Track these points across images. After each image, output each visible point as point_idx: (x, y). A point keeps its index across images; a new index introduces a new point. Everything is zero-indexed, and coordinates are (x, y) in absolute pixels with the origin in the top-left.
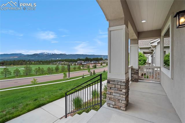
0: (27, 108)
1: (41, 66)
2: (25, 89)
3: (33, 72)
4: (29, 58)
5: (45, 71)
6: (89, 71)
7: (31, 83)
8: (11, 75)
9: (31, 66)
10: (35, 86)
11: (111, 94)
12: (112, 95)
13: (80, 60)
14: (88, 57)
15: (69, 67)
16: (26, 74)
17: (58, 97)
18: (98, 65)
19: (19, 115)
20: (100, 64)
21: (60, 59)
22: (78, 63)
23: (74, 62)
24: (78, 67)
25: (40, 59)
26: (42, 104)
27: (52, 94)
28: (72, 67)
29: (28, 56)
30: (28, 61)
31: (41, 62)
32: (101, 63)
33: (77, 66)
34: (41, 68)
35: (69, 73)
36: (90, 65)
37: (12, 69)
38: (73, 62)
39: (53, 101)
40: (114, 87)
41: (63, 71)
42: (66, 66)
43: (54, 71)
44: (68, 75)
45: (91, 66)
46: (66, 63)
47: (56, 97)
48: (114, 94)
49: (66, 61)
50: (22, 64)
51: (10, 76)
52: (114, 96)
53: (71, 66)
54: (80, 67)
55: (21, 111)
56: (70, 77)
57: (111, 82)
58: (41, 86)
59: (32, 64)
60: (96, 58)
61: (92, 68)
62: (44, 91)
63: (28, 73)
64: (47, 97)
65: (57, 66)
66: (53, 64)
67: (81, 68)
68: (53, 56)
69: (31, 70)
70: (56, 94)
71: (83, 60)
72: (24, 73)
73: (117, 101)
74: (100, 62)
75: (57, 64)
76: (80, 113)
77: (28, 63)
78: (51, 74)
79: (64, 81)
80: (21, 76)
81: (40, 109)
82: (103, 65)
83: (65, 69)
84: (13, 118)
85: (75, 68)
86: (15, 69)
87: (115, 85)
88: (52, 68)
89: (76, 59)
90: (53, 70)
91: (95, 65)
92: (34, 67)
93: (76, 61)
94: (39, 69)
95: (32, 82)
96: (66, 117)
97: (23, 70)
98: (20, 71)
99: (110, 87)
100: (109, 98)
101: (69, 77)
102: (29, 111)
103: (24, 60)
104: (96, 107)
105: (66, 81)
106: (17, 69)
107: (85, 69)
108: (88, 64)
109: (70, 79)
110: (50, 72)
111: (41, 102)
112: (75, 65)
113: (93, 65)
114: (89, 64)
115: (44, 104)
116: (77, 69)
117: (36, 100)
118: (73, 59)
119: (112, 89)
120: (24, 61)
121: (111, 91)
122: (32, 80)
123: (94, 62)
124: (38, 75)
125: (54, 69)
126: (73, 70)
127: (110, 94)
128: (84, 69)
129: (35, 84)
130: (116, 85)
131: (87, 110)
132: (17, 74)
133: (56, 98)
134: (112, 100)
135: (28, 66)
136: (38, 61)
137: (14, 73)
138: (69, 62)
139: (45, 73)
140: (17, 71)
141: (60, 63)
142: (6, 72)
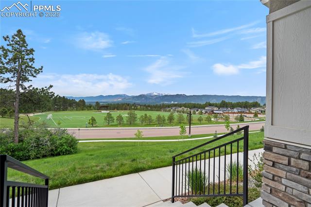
0: (121, 170)
1: (149, 113)
2: (128, 143)
3: (138, 121)
4: (134, 101)
5: (153, 120)
6: (227, 127)
7: (135, 137)
8: (113, 122)
9: (136, 112)
10: (140, 141)
11: (276, 178)
12: (281, 183)
13: (210, 105)
14: (227, 101)
15: (190, 116)
16: (129, 123)
17: (165, 162)
18: (247, 115)
19: (111, 177)
20: (251, 113)
21: (176, 103)
22: (207, 110)
23: (199, 108)
24: (207, 118)
25: (148, 103)
26: (141, 168)
27: (157, 155)
28: (195, 117)
29: (133, 97)
30: (133, 105)
31: (149, 106)
32: (254, 112)
33: (205, 116)
34: (148, 115)
35: (190, 127)
36: (230, 115)
37: (115, 114)
38: (197, 108)
39: (157, 168)
40: (286, 162)
41: (180, 123)
42: (185, 115)
43: (167, 121)
44: (188, 130)
45: (232, 117)
46: (185, 109)
47: (162, 162)
48: (283, 181)
49: (185, 106)
50: (126, 109)
51: (113, 124)
52: (286, 187)
53: (193, 115)
54: (210, 118)
55: (114, 172)
56: (192, 134)
57: (275, 150)
58: (148, 142)
59: (137, 109)
60: (243, 102)
61: (234, 120)
62: (149, 151)
63: (132, 122)
64: (149, 159)
65: (172, 114)
66: (166, 111)
67: (212, 119)
68: (166, 98)
69: (136, 118)
70: (163, 157)
71: (216, 105)
72: (127, 121)
73: (296, 203)
74: (253, 110)
75: (172, 110)
76: (200, 202)
77: (133, 107)
78: (162, 126)
79: (181, 140)
80: (124, 125)
81: (137, 174)
82: (259, 116)
83: (183, 120)
84: (105, 178)
85: (200, 120)
86: (118, 115)
87: (289, 157)
88: (163, 116)
89: (203, 103)
90: (164, 120)
91: (241, 116)
92: (139, 114)
93: (203, 107)
94: (146, 117)
95: (135, 135)
96: (173, 202)
97: (126, 117)
98: (123, 118)
99: (274, 163)
100: (269, 188)
101: (190, 133)
102: (123, 174)
103: (128, 103)
104: (236, 201)
105: (185, 140)
107: (219, 122)
108: (226, 113)
109: (192, 137)
110: (161, 122)
111: (140, 166)
112: (201, 113)
113: (236, 115)
114: (229, 113)
115: (143, 170)
116: (204, 122)
117: (134, 160)
118: (198, 104)
119: (279, 168)
120: (128, 105)
121: (274, 171)
122: (136, 132)
123: (239, 111)
125: (166, 118)
126: (198, 122)
127: (273, 180)
128: (217, 123)
129: (139, 139)
130: (292, 159)
131: (215, 200)
132: (120, 122)
133: (161, 164)
134: (280, 195)
135: (133, 111)
136: (145, 105)
137: (117, 119)
138: (190, 109)
139: (153, 123)
140: (120, 118)
141: (177, 109)
142: (109, 118)
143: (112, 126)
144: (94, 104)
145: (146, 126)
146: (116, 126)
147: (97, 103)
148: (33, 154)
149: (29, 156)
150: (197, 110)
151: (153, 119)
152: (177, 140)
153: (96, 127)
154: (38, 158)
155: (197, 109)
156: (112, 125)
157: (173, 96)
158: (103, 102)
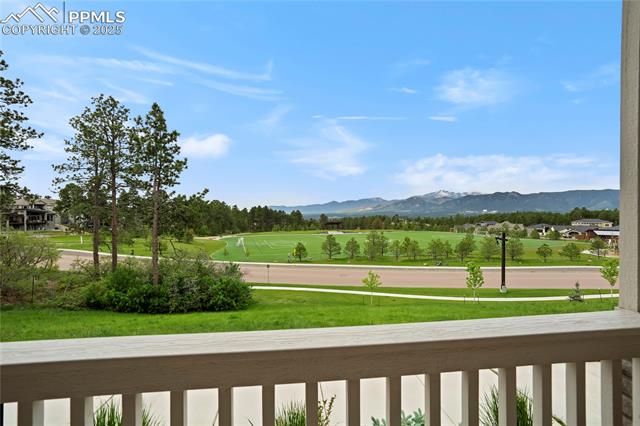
4: (397, 211)
5: (422, 251)
8: (339, 253)
9: (386, 233)
13: (587, 215)
16: (370, 256)
21: (494, 212)
22: (575, 227)
23: (553, 224)
24: (567, 248)
25: (426, 213)
29: (396, 203)
30: (394, 218)
31: (427, 221)
33: (565, 243)
34: (411, 241)
35: (503, 270)
38: (547, 222)
41: (488, 258)
43: (454, 253)
46: (512, 227)
49: (514, 218)
51: (338, 257)
56: (509, 285)
66: (461, 230)
68: (468, 202)
69: (386, 245)
71: (605, 216)
72: (366, 252)
75: (476, 229)
77: (392, 224)
78: (441, 265)
79: (472, 299)
80: (359, 260)
83: (497, 252)
85: (543, 252)
86: (350, 239)
89: (564, 211)
90: (449, 251)
92: (393, 237)
93: (564, 221)
94: (407, 245)
95: (365, 280)
97: (365, 243)
98: (358, 246)
101: (503, 284)
105: (481, 299)
106: (353, 239)
109: (508, 294)
112: (556, 236)
116: (555, 257)
124: (404, 261)
125: (455, 247)
126: (536, 257)
132: (353, 255)
135: (379, 232)
136: (418, 220)
137: (347, 248)
138: (526, 225)
139: (422, 258)
140: (353, 246)
141: (489, 228)
142: (331, 246)
143: (337, 261)
144: (318, 219)
145: (405, 262)
146: (343, 261)
147: (323, 217)
148: (173, 303)
149: (168, 307)
150: (547, 230)
151: (421, 248)
152: (462, 299)
153: (306, 262)
154: (182, 312)
155: (545, 226)
156: (336, 259)
157: (486, 196)
158: (335, 214)
